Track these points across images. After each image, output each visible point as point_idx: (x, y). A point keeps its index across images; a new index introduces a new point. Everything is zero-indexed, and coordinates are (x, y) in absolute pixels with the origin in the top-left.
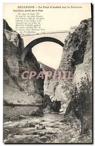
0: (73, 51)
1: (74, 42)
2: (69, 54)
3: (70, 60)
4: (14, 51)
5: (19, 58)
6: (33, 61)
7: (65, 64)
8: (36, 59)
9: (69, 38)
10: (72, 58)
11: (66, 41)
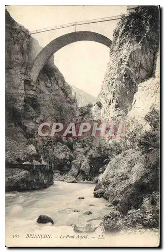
0: (130, 51)
1: (133, 32)
2: (121, 59)
3: (123, 71)
4: (17, 61)
5: (25, 74)
6: (58, 82)
7: (113, 79)
8: (62, 78)
9: (122, 25)
10: (128, 67)
11: (116, 34)
